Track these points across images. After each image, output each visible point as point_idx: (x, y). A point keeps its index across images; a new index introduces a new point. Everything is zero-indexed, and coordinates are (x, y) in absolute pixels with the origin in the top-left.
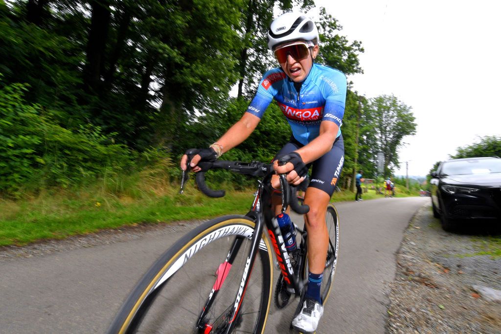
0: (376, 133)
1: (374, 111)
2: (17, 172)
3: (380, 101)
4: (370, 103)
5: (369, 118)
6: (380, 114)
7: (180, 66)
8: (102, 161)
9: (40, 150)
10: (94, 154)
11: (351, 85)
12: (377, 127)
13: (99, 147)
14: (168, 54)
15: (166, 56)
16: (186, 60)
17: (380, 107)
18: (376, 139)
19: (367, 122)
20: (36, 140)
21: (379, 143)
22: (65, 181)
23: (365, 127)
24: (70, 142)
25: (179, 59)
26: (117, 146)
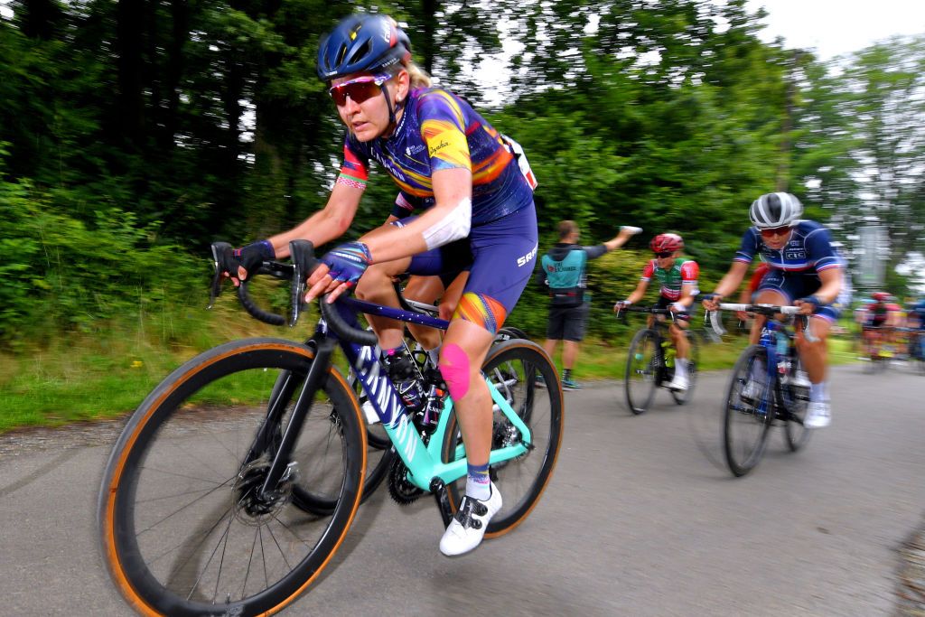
0: (855, 165)
1: (849, 96)
2: (12, 306)
3: (874, 59)
4: (834, 72)
5: (831, 120)
6: (872, 101)
7: (275, 58)
8: (141, 280)
9: (39, 265)
10: (128, 268)
11: (761, 21)
12: (862, 145)
13: (132, 253)
14: (247, 35)
15: (244, 39)
16: (289, 42)
17: (874, 79)
18: (854, 186)
19: (823, 135)
20: (31, 247)
21: (867, 197)
22: (85, 321)
23: (815, 151)
24: (84, 247)
25: (272, 42)
26: (163, 248)
